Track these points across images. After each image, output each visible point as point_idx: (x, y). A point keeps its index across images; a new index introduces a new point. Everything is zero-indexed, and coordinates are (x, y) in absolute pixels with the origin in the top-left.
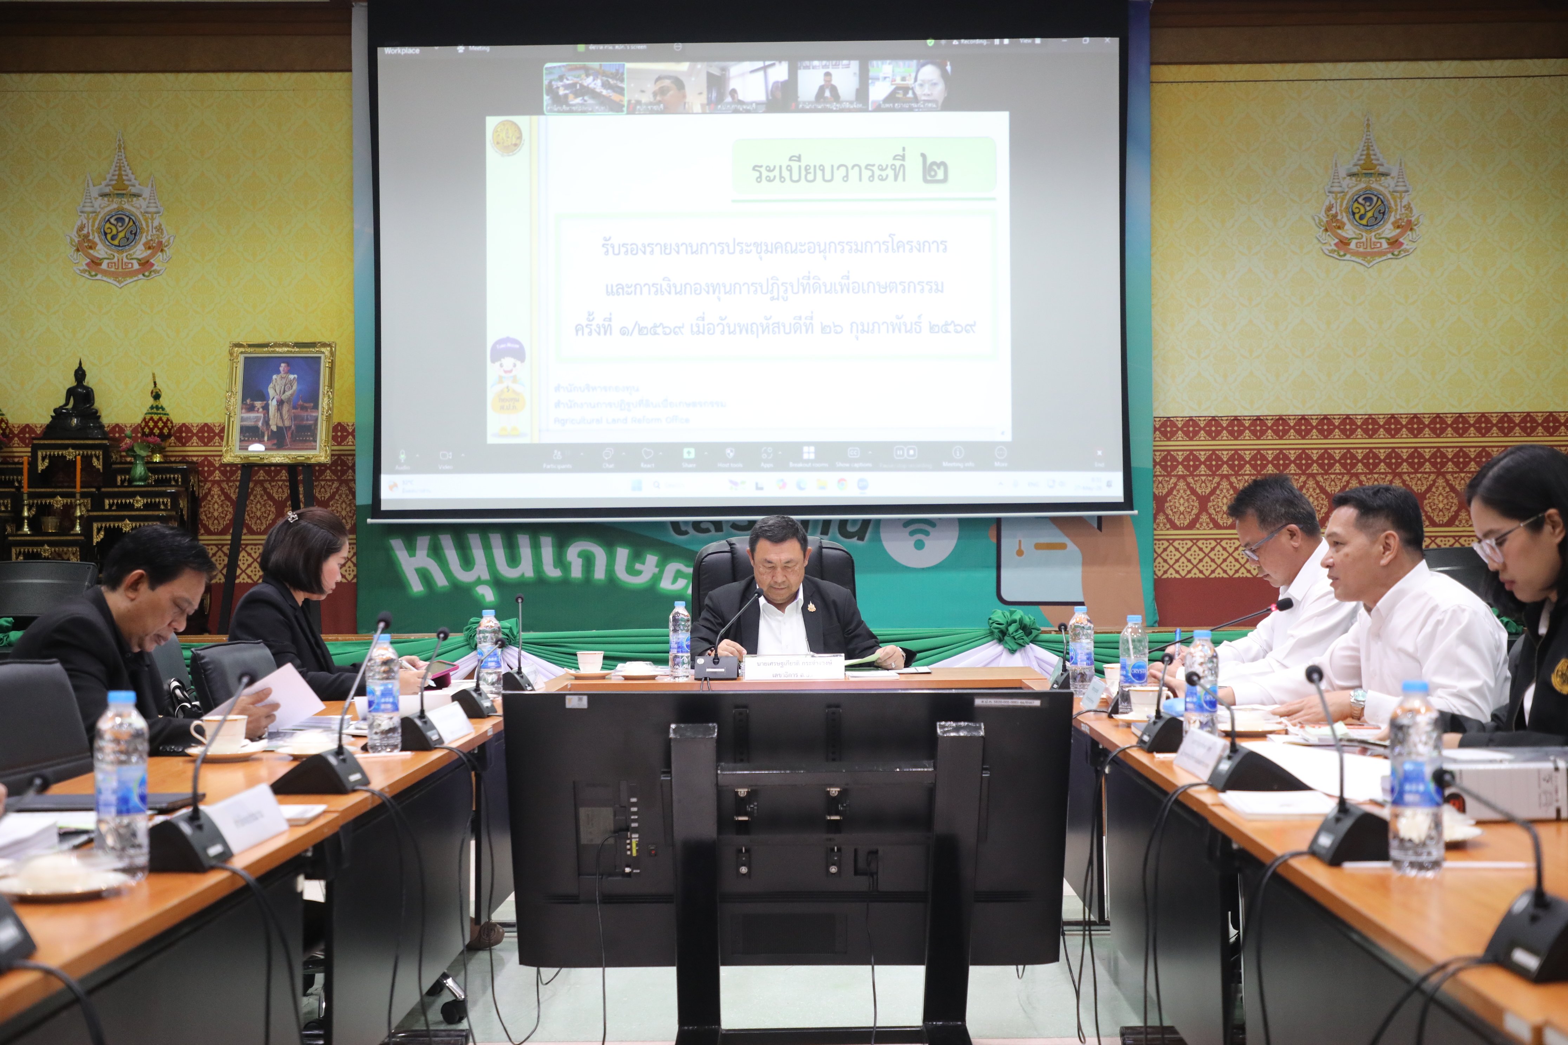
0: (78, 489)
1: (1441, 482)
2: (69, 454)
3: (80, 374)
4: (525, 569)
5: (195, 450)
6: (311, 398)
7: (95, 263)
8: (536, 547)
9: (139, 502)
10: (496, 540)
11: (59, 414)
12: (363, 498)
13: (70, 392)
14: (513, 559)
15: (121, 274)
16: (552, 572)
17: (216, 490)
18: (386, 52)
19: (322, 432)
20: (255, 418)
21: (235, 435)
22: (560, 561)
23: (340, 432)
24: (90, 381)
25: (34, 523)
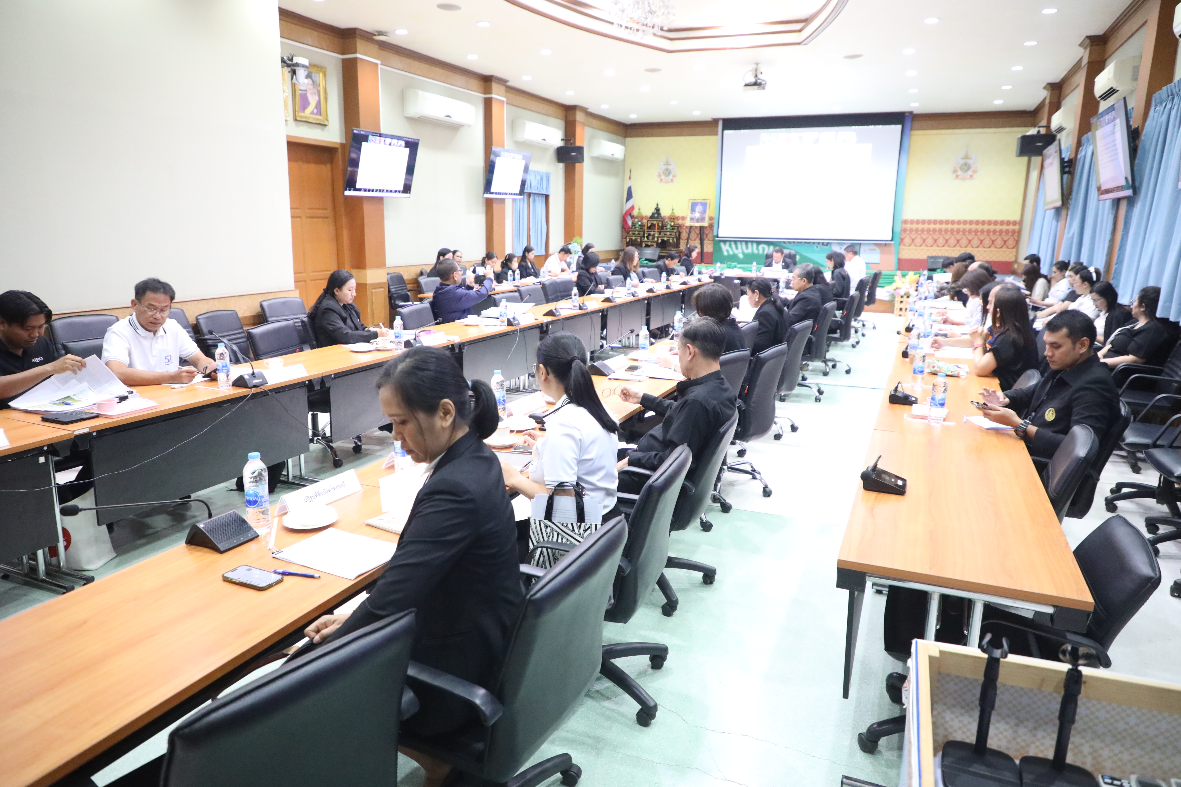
0: (656, 230)
1: (988, 237)
2: (655, 222)
3: (657, 205)
4: (749, 251)
5: (680, 222)
6: (704, 211)
7: (661, 180)
8: (752, 245)
9: (668, 233)
10: (744, 244)
11: (653, 214)
12: (715, 234)
13: (656, 209)
14: (747, 248)
15: (667, 182)
16: (756, 251)
17: (684, 231)
18: (726, 132)
19: (707, 219)
20: (692, 216)
21: (688, 219)
22: (757, 249)
23: (711, 219)
24: (659, 206)
25: (648, 238)
